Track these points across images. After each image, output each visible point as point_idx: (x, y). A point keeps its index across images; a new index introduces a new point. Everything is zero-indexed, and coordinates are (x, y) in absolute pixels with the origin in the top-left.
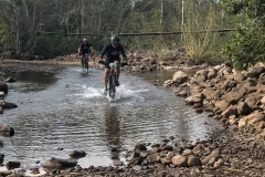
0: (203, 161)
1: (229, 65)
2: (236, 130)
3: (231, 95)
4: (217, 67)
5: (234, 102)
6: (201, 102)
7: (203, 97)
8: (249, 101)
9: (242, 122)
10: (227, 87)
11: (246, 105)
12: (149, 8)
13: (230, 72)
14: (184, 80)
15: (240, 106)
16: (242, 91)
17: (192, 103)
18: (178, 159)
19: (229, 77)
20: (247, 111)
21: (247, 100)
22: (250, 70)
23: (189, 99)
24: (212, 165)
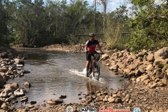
0: (123, 100)
1: (128, 51)
2: (136, 83)
3: (131, 66)
4: (122, 51)
5: (133, 70)
6: (117, 69)
7: (118, 67)
8: (140, 69)
9: (138, 80)
10: (128, 62)
11: (139, 71)
12: (88, 22)
13: (129, 54)
14: (107, 58)
15: (136, 72)
16: (136, 64)
17: (113, 70)
18: (111, 99)
19: (129, 57)
20: (140, 74)
21: (139, 69)
22: (139, 53)
23: (111, 68)
24: (128, 102)
